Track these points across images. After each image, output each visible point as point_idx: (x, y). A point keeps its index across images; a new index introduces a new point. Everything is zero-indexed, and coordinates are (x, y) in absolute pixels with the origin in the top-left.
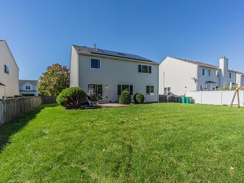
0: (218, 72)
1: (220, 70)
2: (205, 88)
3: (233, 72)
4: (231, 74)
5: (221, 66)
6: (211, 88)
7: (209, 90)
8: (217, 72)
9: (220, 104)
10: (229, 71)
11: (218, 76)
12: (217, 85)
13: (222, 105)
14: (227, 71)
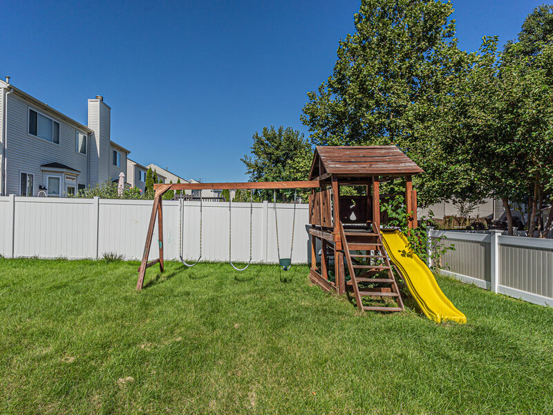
0: (85, 137)
1: (90, 134)
2: (40, 188)
3: (122, 150)
4: (117, 154)
5: (94, 124)
6: (62, 190)
7: (55, 193)
8: (81, 137)
9: (94, 257)
10: (113, 145)
11: (83, 151)
12: (81, 180)
13: (101, 257)
14: (108, 144)
